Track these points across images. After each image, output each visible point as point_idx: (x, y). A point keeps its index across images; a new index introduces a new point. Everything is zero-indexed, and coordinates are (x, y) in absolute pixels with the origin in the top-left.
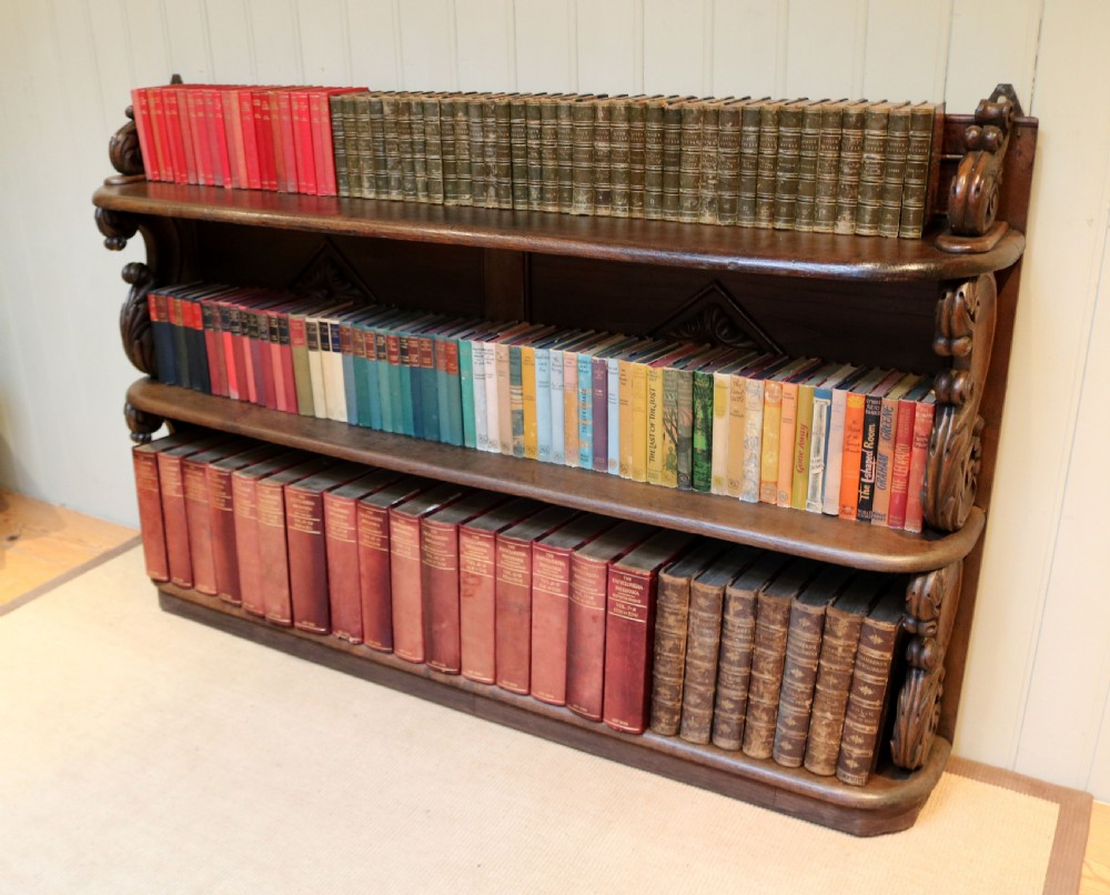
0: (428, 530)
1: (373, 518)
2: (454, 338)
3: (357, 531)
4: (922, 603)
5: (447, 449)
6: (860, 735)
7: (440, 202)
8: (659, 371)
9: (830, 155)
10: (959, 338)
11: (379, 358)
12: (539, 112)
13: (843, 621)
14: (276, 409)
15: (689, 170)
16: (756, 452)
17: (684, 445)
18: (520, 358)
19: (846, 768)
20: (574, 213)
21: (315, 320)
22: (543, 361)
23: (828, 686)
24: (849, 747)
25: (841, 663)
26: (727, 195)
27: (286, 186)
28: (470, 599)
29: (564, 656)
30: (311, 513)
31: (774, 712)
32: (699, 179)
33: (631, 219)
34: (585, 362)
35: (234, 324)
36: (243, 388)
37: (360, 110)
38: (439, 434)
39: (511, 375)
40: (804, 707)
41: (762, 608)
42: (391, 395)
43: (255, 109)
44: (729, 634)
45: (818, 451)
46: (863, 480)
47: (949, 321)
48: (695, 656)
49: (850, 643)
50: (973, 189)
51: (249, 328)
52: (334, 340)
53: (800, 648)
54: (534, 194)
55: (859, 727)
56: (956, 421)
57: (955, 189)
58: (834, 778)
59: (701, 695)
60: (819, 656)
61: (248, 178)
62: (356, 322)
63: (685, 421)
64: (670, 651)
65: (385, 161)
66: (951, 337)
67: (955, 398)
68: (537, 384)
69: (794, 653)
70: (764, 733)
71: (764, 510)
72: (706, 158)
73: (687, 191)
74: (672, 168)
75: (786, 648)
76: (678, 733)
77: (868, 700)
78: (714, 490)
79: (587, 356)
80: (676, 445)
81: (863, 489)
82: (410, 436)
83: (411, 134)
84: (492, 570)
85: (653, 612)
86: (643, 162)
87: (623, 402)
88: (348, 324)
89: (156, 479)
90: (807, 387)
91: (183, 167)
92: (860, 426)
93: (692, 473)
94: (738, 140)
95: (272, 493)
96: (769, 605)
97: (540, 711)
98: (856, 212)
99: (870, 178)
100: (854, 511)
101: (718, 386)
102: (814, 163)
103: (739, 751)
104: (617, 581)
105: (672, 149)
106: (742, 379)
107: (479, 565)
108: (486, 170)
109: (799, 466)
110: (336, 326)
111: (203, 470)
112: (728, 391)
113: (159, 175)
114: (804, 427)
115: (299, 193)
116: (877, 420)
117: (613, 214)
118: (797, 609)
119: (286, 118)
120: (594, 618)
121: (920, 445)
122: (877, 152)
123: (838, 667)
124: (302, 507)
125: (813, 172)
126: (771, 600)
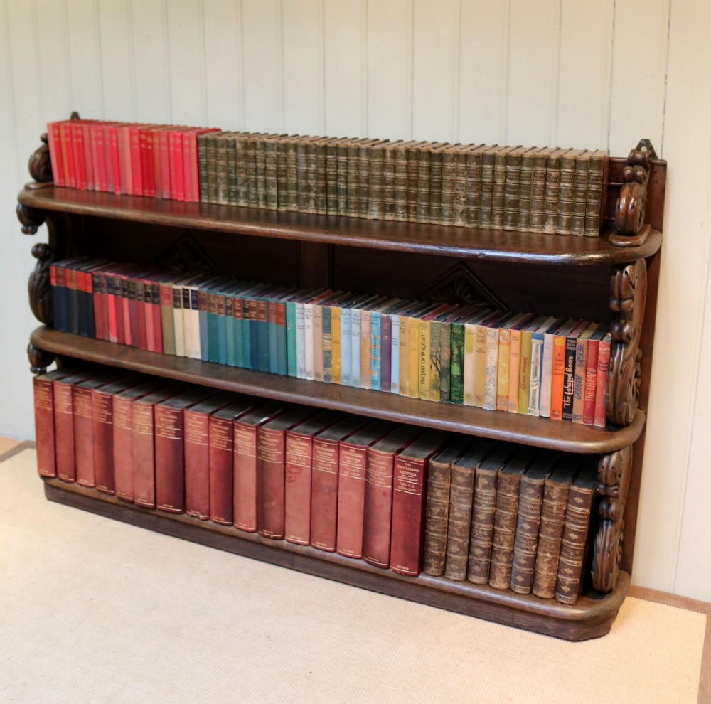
0: (264, 435)
1: (222, 427)
2: (283, 300)
3: (209, 437)
4: (609, 474)
5: (275, 377)
6: (570, 568)
7: (275, 208)
8: (428, 323)
9: (539, 184)
10: (626, 300)
11: (227, 314)
12: (346, 151)
13: (556, 489)
14: (146, 350)
15: (447, 192)
16: (494, 376)
17: (445, 373)
18: (330, 315)
19: (562, 592)
20: (369, 218)
21: (179, 287)
22: (347, 316)
23: (547, 535)
24: (564, 577)
25: (556, 518)
26: (473, 208)
27: (162, 194)
28: (292, 484)
29: (362, 522)
30: (174, 424)
31: (510, 555)
32: (454, 197)
33: (408, 222)
34: (376, 317)
35: (117, 289)
36: (121, 334)
37: (219, 145)
38: (269, 367)
39: (324, 326)
40: (532, 550)
41: (501, 482)
42: (235, 340)
43: (141, 141)
44: (479, 501)
45: (536, 375)
46: (566, 393)
47: (619, 289)
48: (455, 518)
49: (562, 503)
50: (630, 206)
51: (128, 292)
52: (193, 301)
53: (527, 508)
54: (342, 205)
55: (570, 562)
56: (625, 353)
57: (619, 206)
58: (554, 600)
59: (460, 546)
60: (541, 514)
61: (134, 187)
62: (210, 289)
63: (446, 356)
64: (438, 515)
65: (236, 180)
66: (621, 299)
67: (624, 338)
68: (342, 332)
69: (524, 512)
70: (504, 570)
71: (500, 415)
72: (459, 183)
73: (446, 206)
74: (436, 190)
75: (518, 509)
76: (443, 574)
77: (575, 543)
78: (465, 403)
79: (377, 313)
80: (440, 373)
81: (566, 399)
82: (248, 369)
83: (256, 162)
84: (310, 463)
85: (426, 488)
86: (416, 186)
87: (402, 344)
88: (205, 290)
89: (51, 400)
90: (527, 332)
91: (84, 178)
92: (563, 357)
93: (450, 392)
94: (480, 173)
95: (145, 410)
96: (505, 480)
97: (344, 563)
98: (557, 220)
99: (565, 199)
100: (561, 414)
101: (468, 333)
102: (529, 189)
103: (487, 585)
104: (401, 467)
105: (436, 178)
106: (483, 328)
107: (300, 459)
108: (308, 188)
109: (523, 384)
110: (196, 292)
111: (90, 394)
112: (475, 336)
113: (65, 182)
114: (526, 359)
115: (171, 199)
116: (574, 353)
117: (396, 219)
118: (525, 482)
119: (164, 148)
120: (384, 494)
121: (602, 369)
122: (569, 183)
123: (554, 521)
124: (167, 420)
125: (529, 194)
126: (507, 476)
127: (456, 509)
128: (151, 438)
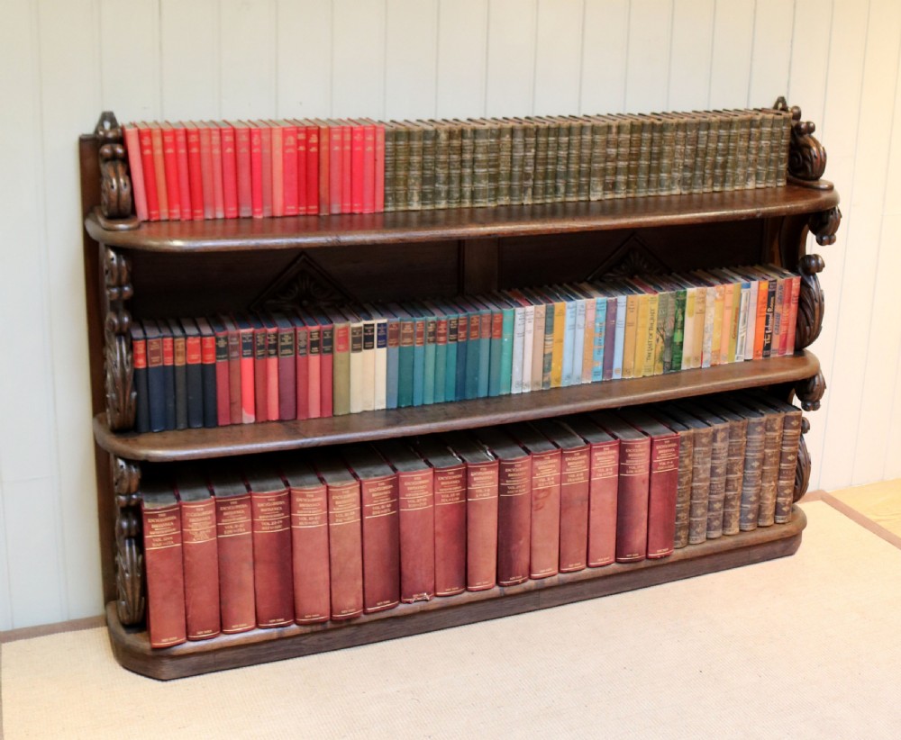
0: (510, 467)
1: (454, 477)
3: (434, 495)
6: (790, 488)
8: (657, 296)
11: (428, 341)
12: (569, 131)
14: (306, 420)
15: (666, 162)
17: (668, 342)
18: (553, 313)
19: (782, 513)
21: (360, 324)
22: (572, 310)
23: (770, 465)
24: (784, 499)
25: (776, 447)
26: (689, 174)
27: (329, 208)
28: (540, 512)
30: (389, 496)
31: (742, 497)
33: (628, 198)
35: (259, 348)
36: (261, 409)
37: (414, 137)
38: (478, 392)
39: (545, 327)
40: (759, 485)
41: (735, 431)
42: (436, 371)
43: (299, 142)
44: (717, 456)
45: (744, 322)
46: (767, 332)
48: (698, 481)
51: (282, 347)
52: (379, 338)
53: (756, 447)
55: (787, 483)
59: (702, 507)
60: (765, 448)
61: (285, 205)
63: (670, 325)
68: (566, 329)
69: (751, 452)
70: (738, 514)
71: (714, 369)
72: (677, 153)
73: (665, 176)
74: (656, 162)
75: (747, 451)
76: (688, 542)
78: (684, 367)
79: (603, 299)
80: (665, 343)
81: (767, 338)
82: (452, 402)
83: (462, 154)
84: (559, 480)
86: (637, 159)
87: (627, 325)
88: (397, 320)
89: (177, 532)
90: (738, 284)
92: (766, 300)
93: (672, 361)
96: (738, 427)
98: (757, 175)
99: (764, 155)
100: (761, 353)
101: (689, 297)
102: (735, 150)
103: (724, 535)
104: (659, 448)
105: (655, 149)
106: (704, 289)
107: (548, 480)
108: (525, 176)
109: (734, 334)
111: (250, 501)
113: (158, 214)
114: (737, 309)
115: (343, 214)
116: (774, 293)
117: (616, 196)
118: (754, 423)
119: (336, 148)
122: (768, 140)
123: (774, 450)
124: (381, 494)
125: (734, 155)
126: (740, 424)
127: (701, 471)
128: (359, 525)
